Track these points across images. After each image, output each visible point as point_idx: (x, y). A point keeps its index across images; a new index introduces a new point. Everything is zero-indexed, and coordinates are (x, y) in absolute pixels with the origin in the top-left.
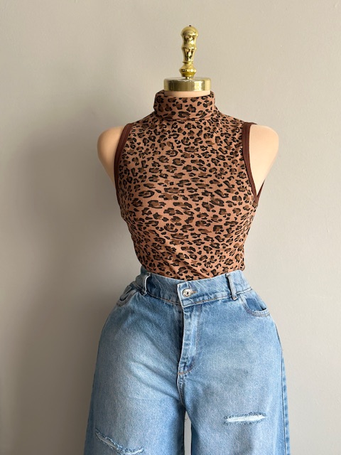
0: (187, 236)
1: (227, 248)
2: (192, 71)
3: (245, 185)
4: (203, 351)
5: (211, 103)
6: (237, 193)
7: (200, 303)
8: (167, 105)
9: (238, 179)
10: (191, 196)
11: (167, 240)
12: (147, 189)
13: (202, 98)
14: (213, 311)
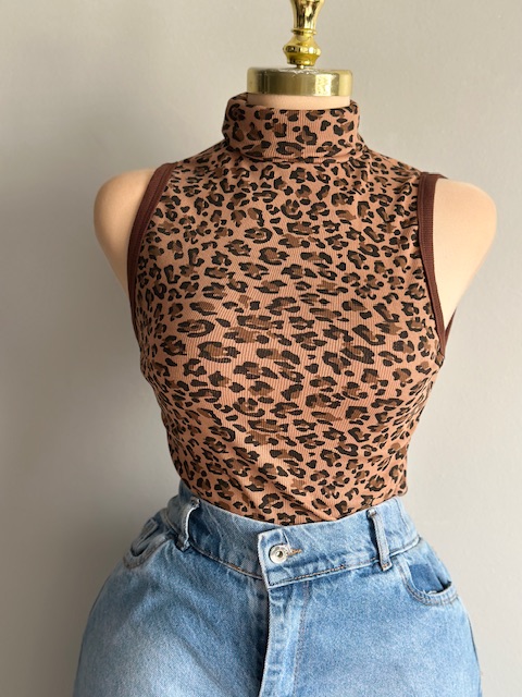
0: (285, 427)
1: (374, 454)
2: (311, 51)
3: (423, 315)
4: (310, 683)
5: (351, 126)
6: (404, 335)
7: (307, 578)
8: (252, 124)
9: (408, 299)
10: (299, 338)
11: (237, 432)
12: (197, 316)
13: (333, 112)
14: (336, 597)
